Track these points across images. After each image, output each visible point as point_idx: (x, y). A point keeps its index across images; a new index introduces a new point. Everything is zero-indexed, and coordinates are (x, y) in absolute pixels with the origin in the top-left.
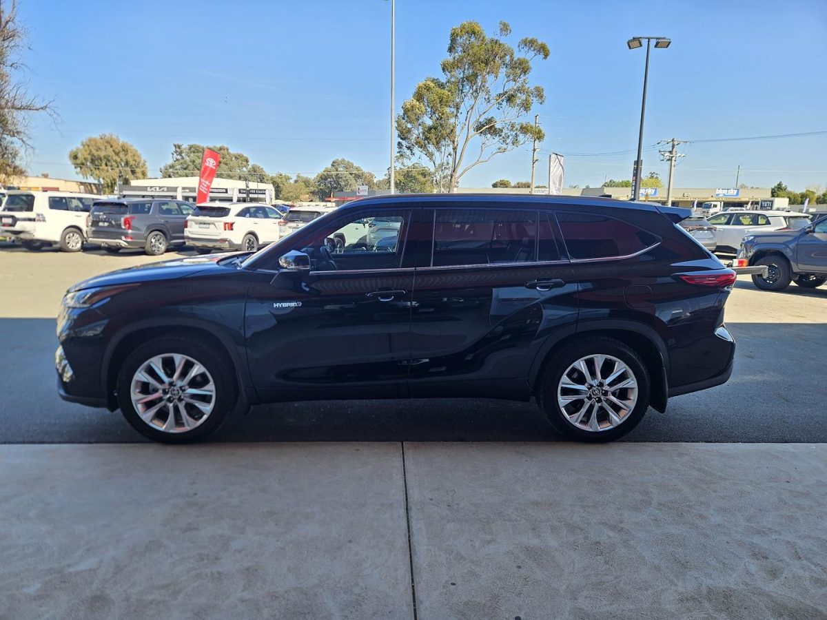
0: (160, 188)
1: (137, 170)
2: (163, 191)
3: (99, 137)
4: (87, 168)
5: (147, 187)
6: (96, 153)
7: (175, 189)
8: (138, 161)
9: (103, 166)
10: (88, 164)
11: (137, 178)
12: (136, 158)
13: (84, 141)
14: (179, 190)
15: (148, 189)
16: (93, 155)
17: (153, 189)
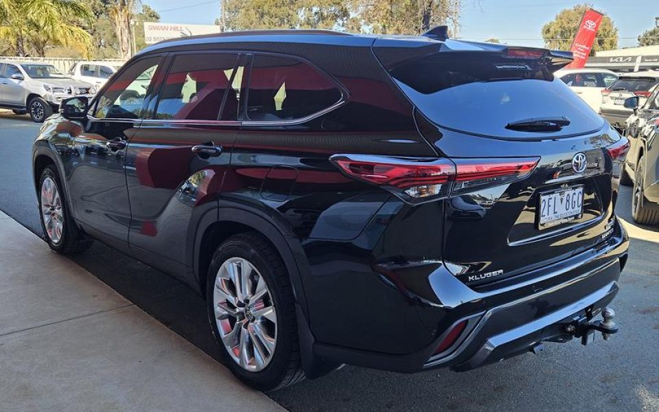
0: (624, 58)
1: (606, 40)
2: (627, 61)
3: (573, 8)
4: (556, 41)
5: (610, 58)
6: (566, 25)
7: (634, 59)
8: (608, 30)
9: (571, 39)
10: (558, 37)
11: (604, 49)
12: (606, 27)
13: (559, 15)
14: (639, 60)
15: (611, 60)
16: (564, 28)
17: (616, 60)
